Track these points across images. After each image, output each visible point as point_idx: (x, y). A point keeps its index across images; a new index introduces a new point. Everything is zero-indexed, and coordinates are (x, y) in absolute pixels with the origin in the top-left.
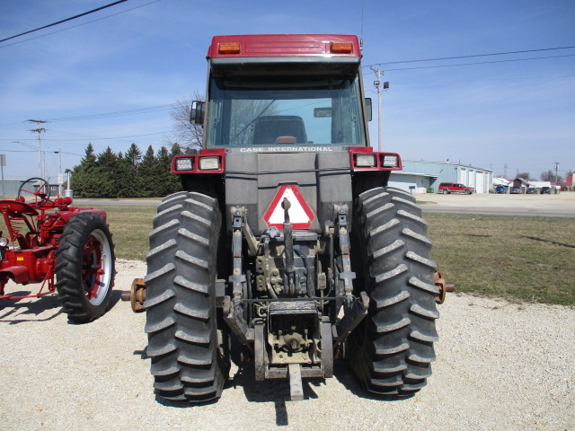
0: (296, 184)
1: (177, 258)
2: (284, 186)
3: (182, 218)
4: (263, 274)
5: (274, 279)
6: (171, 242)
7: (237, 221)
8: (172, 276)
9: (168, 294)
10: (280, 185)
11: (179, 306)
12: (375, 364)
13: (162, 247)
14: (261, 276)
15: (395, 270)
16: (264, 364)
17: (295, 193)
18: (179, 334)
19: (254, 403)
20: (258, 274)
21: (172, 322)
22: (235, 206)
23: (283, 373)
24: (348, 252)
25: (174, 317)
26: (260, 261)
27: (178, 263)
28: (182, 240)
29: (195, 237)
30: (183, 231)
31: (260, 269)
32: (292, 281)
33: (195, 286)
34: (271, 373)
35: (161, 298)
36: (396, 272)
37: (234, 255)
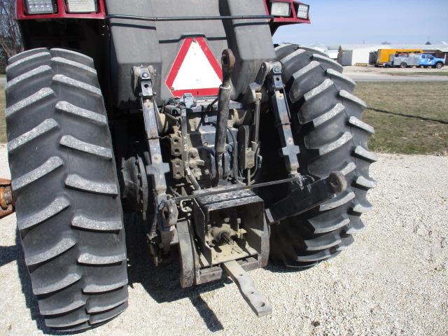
0: (203, 36)
1: (63, 147)
2: (188, 38)
3: (55, 84)
4: (180, 157)
5: (192, 162)
6: (49, 124)
7: (146, 86)
8: (60, 175)
9: (59, 204)
10: (183, 37)
11: (79, 220)
12: (307, 242)
13: (34, 132)
14: (177, 159)
15: (341, 139)
16: (195, 269)
17: (203, 48)
18: (84, 258)
19: (165, 304)
20: (174, 157)
21: (71, 243)
22: (138, 65)
23: (218, 274)
24: (288, 122)
25: (72, 236)
26: (176, 140)
27: (65, 155)
28: (66, 120)
29: (86, 113)
30: (64, 105)
31: (177, 150)
32: (220, 163)
33: (99, 187)
34: (204, 277)
35: (49, 212)
36: (342, 141)
37: (149, 136)
